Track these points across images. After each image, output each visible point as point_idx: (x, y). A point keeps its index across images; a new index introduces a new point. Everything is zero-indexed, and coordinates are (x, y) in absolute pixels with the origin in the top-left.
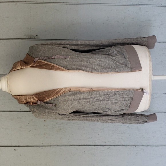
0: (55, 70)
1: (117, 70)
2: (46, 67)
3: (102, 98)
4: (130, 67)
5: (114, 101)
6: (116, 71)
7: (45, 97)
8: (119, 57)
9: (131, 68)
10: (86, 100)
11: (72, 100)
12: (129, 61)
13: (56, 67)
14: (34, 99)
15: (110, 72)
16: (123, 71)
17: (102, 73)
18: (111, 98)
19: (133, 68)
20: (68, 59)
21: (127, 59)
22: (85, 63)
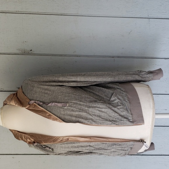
0: (52, 120)
1: (117, 123)
2: (42, 115)
3: (101, 147)
4: (131, 120)
5: (113, 150)
6: (117, 125)
7: (41, 141)
8: (120, 108)
9: (132, 122)
10: (84, 148)
11: (70, 147)
12: (132, 114)
13: (53, 117)
14: (31, 140)
15: (111, 124)
16: (124, 125)
17: (102, 125)
18: (110, 147)
19: (135, 121)
20: (66, 107)
21: (129, 111)
22: (84, 114)
